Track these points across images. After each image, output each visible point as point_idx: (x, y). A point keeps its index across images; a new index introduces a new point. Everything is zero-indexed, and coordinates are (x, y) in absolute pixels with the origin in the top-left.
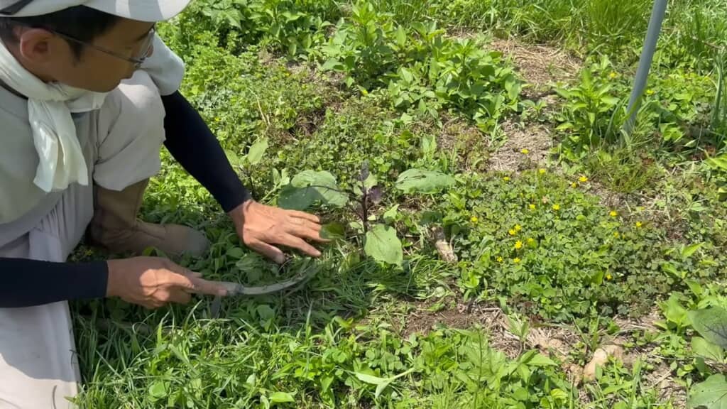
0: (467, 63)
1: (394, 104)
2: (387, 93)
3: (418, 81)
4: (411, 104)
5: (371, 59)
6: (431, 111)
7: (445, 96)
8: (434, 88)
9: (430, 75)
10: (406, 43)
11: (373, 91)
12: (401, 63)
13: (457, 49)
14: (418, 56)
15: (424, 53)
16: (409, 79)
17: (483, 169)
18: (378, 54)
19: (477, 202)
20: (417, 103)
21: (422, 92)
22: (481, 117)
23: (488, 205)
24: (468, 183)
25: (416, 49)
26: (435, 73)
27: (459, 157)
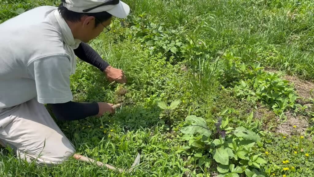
0: (272, 83)
1: (236, 95)
2: (233, 90)
3: (248, 87)
4: (244, 96)
5: (228, 75)
6: (253, 101)
7: (260, 95)
8: (255, 91)
9: (254, 85)
10: (245, 70)
11: (227, 88)
12: (241, 78)
13: (268, 76)
14: (250, 77)
15: (253, 76)
16: (244, 86)
17: (274, 131)
18: (232, 73)
19: (269, 145)
20: (246, 96)
21: (249, 92)
22: (276, 108)
23: (274, 148)
24: (266, 136)
25: (249, 74)
26: (257, 85)
27: (263, 123)
